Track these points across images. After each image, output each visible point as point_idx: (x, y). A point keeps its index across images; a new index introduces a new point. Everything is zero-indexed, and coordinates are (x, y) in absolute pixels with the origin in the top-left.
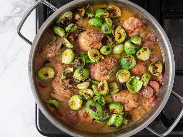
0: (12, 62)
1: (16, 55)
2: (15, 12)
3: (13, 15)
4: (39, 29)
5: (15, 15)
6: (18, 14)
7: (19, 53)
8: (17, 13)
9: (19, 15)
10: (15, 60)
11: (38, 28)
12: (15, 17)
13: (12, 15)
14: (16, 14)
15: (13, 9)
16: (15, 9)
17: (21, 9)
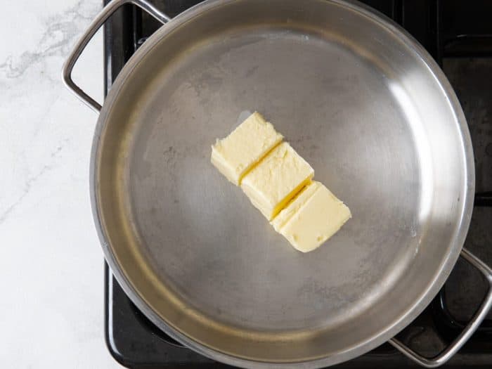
0: (41, 173)
1: (53, 155)
2: (50, 41)
3: (46, 49)
4: (113, 80)
5: (51, 51)
6: (58, 48)
7: (60, 149)
8: (56, 46)
10: (50, 168)
11: (110, 78)
12: (50, 55)
13: (43, 51)
14: (52, 47)
15: (45, 34)
16: (50, 33)
17: (66, 33)
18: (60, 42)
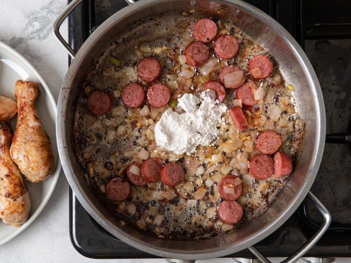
9: (39, 36)
13: (26, 36)
14: (32, 33)
15: (27, 24)
16: (30, 23)
17: (42, 24)
18: (37, 30)
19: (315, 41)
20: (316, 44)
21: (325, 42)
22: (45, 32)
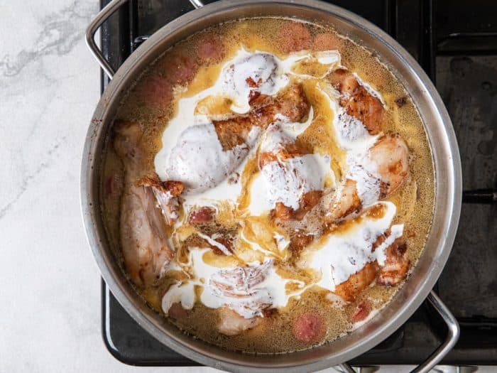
0: (38, 172)
1: (50, 153)
2: (47, 40)
3: (42, 48)
5: (48, 49)
6: (55, 47)
7: (57, 147)
8: (52, 44)
9: (58, 49)
10: (46, 166)
12: (47, 53)
13: (40, 50)
14: (48, 46)
15: (42, 33)
16: (46, 32)
17: (62, 33)
18: (56, 41)
19: (450, 59)
20: (452, 62)
21: (464, 59)
22: (67, 44)
